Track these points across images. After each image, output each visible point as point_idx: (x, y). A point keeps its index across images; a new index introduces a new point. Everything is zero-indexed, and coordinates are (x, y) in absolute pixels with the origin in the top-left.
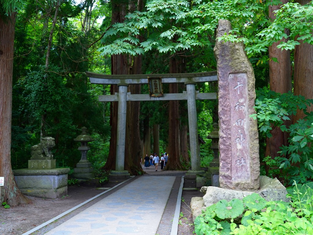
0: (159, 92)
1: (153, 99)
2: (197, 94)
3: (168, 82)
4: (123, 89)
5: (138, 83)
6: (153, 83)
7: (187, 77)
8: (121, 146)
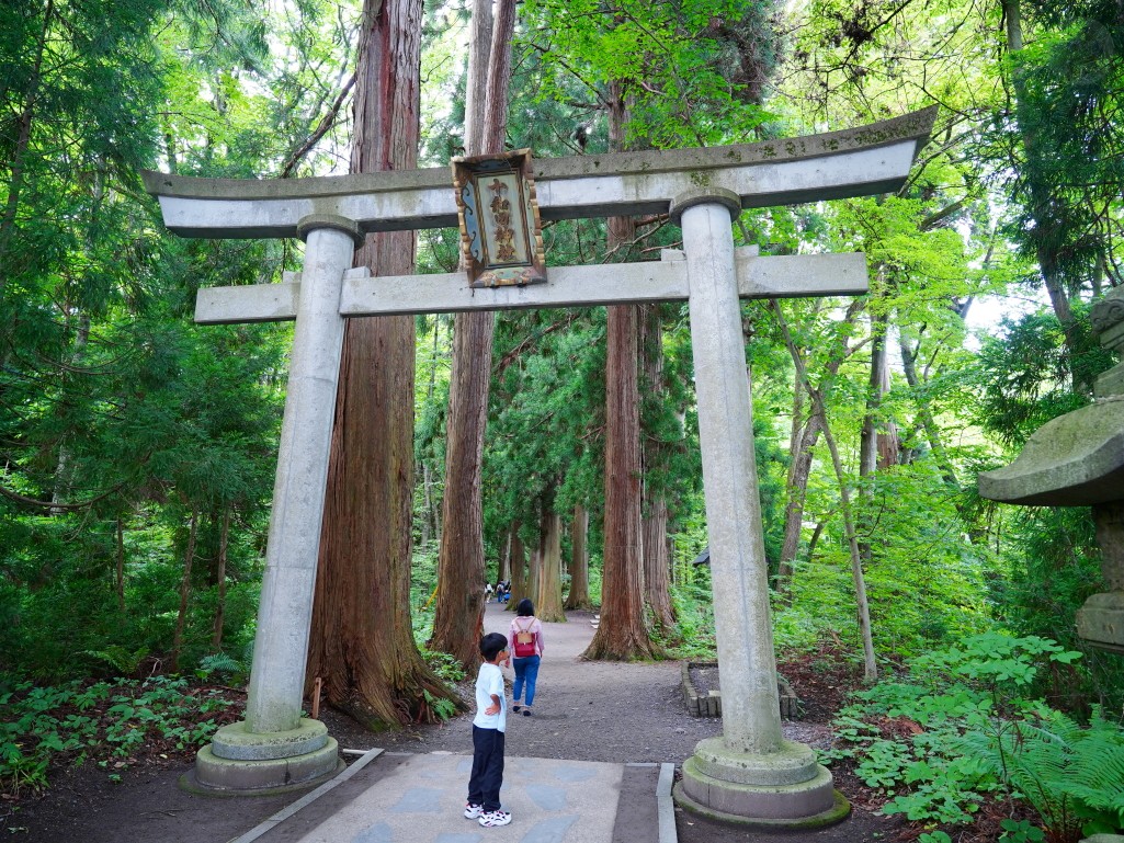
0: (521, 256)
1: (485, 298)
2: (748, 260)
3: (573, 203)
4: (322, 247)
5: (409, 214)
6: (486, 198)
7: (684, 170)
8: (281, 575)
